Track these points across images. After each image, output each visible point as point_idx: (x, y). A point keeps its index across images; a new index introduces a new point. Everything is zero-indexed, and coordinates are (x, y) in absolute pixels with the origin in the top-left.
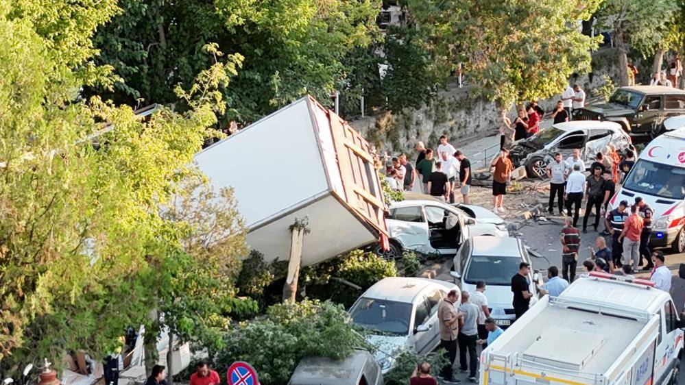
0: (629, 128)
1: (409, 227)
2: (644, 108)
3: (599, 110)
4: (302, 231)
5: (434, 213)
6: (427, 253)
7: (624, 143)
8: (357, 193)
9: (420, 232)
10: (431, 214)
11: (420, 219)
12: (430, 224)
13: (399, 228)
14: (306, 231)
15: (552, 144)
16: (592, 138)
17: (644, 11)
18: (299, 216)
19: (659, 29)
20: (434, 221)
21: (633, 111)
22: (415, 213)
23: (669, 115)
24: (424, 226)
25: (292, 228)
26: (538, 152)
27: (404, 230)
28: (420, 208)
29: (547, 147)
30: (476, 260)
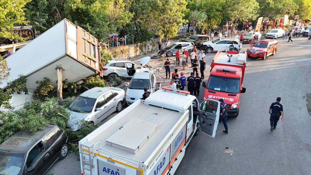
0: (194, 45)
1: (120, 69)
2: (198, 40)
3: (187, 40)
4: (61, 70)
5: (129, 65)
6: (127, 77)
7: (192, 47)
8: (85, 56)
9: (124, 71)
10: (128, 65)
11: (124, 67)
12: (127, 68)
13: (117, 69)
14: (63, 70)
15: (173, 48)
16: (183, 46)
17: (199, 17)
18: (57, 63)
19: (202, 22)
20: (129, 67)
21: (195, 41)
22: (122, 65)
23: (204, 42)
24: (125, 69)
25: (56, 69)
26: (169, 50)
27: (118, 70)
28: (124, 63)
29: (172, 48)
30: (134, 80)
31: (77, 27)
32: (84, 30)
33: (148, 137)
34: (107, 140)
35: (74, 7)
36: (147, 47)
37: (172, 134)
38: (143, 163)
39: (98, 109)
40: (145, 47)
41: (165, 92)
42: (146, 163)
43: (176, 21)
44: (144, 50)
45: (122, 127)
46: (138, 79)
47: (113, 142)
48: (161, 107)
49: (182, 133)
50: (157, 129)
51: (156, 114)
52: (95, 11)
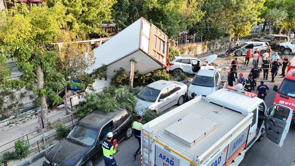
0: (269, 45)
1: (185, 65)
2: (274, 40)
3: (261, 40)
4: (134, 62)
5: (195, 62)
6: (191, 73)
7: (266, 48)
8: (154, 51)
9: (189, 67)
10: (193, 62)
11: (189, 63)
12: (193, 65)
13: (182, 65)
14: (136, 62)
15: (243, 47)
16: (255, 46)
17: (278, 16)
18: (132, 56)
19: (282, 21)
20: (194, 64)
21: (270, 41)
22: (188, 62)
23: (281, 42)
24: (191, 65)
25: (130, 61)
26: (239, 49)
27: (184, 66)
28: (190, 60)
29: (242, 48)
30: (198, 77)
31: (151, 25)
32: (157, 28)
33: (205, 134)
34: (166, 129)
35: (151, 7)
36: (215, 46)
37: (231, 135)
38: (197, 157)
39: (161, 100)
40: (213, 45)
41: (228, 91)
42: (201, 158)
43: (250, 19)
44: (212, 48)
45: (181, 120)
46: (202, 76)
47: (171, 132)
48: (222, 106)
49: (243, 136)
50: (216, 127)
51: (216, 112)
52: (168, 11)
